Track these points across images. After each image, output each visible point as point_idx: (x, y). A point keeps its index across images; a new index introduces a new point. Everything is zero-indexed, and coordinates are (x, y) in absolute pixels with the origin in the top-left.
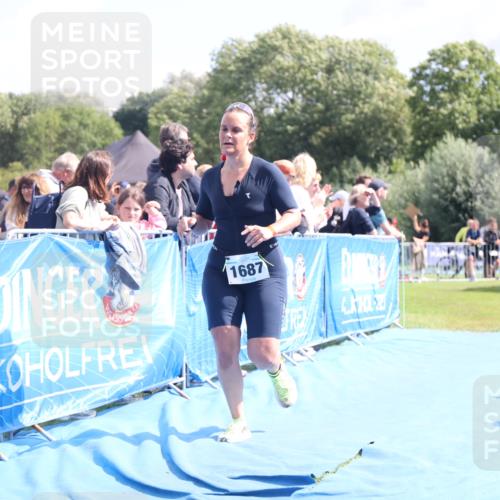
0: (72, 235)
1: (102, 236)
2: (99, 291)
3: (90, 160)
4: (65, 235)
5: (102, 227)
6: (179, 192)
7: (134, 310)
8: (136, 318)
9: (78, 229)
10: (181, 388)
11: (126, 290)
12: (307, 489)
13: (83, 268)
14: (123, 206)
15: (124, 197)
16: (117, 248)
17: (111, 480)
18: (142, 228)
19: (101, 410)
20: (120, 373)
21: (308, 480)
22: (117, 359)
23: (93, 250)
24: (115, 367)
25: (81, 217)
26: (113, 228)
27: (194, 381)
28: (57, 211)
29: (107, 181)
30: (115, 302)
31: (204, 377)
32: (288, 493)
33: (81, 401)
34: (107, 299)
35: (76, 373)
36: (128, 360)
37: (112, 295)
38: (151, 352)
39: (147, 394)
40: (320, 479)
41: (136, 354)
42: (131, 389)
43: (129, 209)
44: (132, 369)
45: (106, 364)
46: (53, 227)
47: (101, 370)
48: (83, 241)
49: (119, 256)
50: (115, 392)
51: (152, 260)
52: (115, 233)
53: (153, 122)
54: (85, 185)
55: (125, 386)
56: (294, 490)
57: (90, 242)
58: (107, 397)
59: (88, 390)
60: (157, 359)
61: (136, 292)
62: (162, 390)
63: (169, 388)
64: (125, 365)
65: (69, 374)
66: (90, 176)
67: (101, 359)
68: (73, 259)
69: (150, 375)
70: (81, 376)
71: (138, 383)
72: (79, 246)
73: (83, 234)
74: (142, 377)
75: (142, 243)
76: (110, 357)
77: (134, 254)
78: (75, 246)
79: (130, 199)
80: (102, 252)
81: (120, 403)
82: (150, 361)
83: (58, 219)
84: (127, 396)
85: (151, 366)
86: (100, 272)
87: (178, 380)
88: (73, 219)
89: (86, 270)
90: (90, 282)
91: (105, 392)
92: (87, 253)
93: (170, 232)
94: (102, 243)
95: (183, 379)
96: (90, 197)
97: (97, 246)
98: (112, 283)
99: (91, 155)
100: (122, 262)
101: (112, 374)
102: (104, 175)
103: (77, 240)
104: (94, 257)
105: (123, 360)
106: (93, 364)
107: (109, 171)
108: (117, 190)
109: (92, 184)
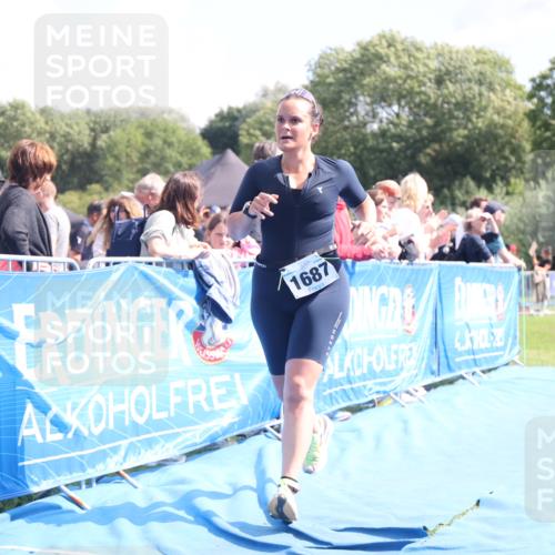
0: (158, 264)
1: (191, 265)
2: (188, 326)
3: (177, 182)
4: (150, 264)
5: (191, 255)
7: (227, 345)
8: (231, 356)
9: (165, 257)
10: (278, 431)
11: (218, 323)
12: (419, 543)
13: (170, 300)
14: (214, 232)
15: (215, 222)
16: (207, 278)
18: (235, 256)
19: (191, 455)
20: (212, 414)
21: (420, 533)
22: (209, 399)
23: (182, 280)
24: (207, 408)
25: (168, 245)
26: (203, 255)
28: (142, 238)
32: (398, 547)
33: (170, 445)
34: (198, 333)
35: (163, 415)
36: (220, 400)
37: (202, 328)
38: (245, 392)
39: (242, 437)
40: (434, 531)
41: (230, 393)
42: (225, 432)
43: (220, 235)
44: (225, 411)
45: (197, 406)
46: (138, 254)
47: (192, 411)
48: (170, 270)
49: (210, 287)
50: (207, 435)
51: (246, 291)
52: (204, 262)
53: (244, 140)
54: (172, 209)
55: (217, 429)
56: (404, 544)
57: (178, 271)
58: (198, 440)
59: (178, 434)
60: (253, 400)
61: (229, 326)
62: (258, 433)
63: (265, 431)
64: (218, 406)
65: (157, 416)
66: (177, 199)
67: (192, 399)
68: (161, 291)
69: (245, 417)
70: (169, 418)
71: (232, 424)
72: (166, 276)
73: (170, 263)
74: (236, 419)
75: (235, 272)
76: (201, 397)
77: (226, 285)
78: (162, 276)
79: (222, 224)
80: (191, 282)
81: (211, 447)
82: (245, 401)
83: (143, 246)
84: (220, 439)
85: (245, 409)
86: (190, 305)
87: (276, 422)
88: (158, 246)
89: (174, 302)
90: (180, 313)
91: (197, 436)
92: (175, 284)
94: (191, 272)
95: (281, 421)
96: (177, 222)
97: (186, 275)
98: (203, 317)
99: (178, 176)
100: (213, 293)
101: (202, 415)
102: (193, 198)
103: (164, 269)
104: (183, 289)
105: (215, 401)
106: (183, 405)
107: (199, 193)
108: (206, 215)
109: (180, 208)
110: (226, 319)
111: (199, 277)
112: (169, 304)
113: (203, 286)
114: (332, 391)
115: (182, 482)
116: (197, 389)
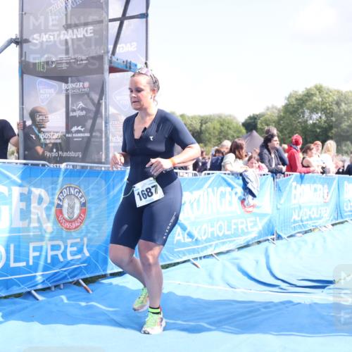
0: (229, 174)
1: (241, 174)
2: (239, 198)
3: (236, 142)
4: (225, 174)
6: (273, 156)
7: (253, 206)
8: (255, 210)
9: (231, 171)
10: (274, 240)
11: (250, 197)
12: (332, 286)
13: (233, 188)
14: (250, 162)
15: (250, 158)
16: (247, 180)
17: (246, 278)
18: (257, 171)
19: (240, 248)
20: (248, 233)
21: (332, 282)
22: (247, 227)
23: (237, 181)
24: (246, 231)
25: (232, 167)
26: (245, 171)
27: (279, 237)
28: (222, 164)
29: (244, 151)
30: (246, 203)
31: (283, 236)
32: (323, 287)
33: (231, 244)
34: (243, 201)
35: (229, 233)
36: (251, 227)
37: (244, 199)
38: (261, 225)
39: (259, 242)
41: (255, 225)
42: (253, 239)
43: (252, 163)
44: (253, 231)
45: (242, 229)
47: (240, 231)
48: (233, 177)
49: (248, 183)
50: (245, 241)
51: (262, 185)
52: (246, 173)
54: (234, 153)
55: (249, 239)
56: (326, 286)
57: (236, 177)
58: (242, 243)
59: (234, 240)
60: (264, 228)
61: (255, 198)
62: (265, 241)
63: (268, 240)
64: (250, 230)
65: (227, 233)
67: (240, 227)
68: (229, 185)
69: (260, 234)
70: (231, 234)
71: (255, 238)
72: (231, 179)
73: (233, 174)
74: (257, 235)
75: (258, 178)
76: (244, 226)
77: (254, 182)
78: (230, 179)
79: (253, 159)
80: (241, 182)
81: (247, 246)
82: (261, 228)
83: (223, 167)
84: (250, 243)
85: (260, 231)
86: (240, 190)
87: (272, 237)
88: (229, 167)
90: (236, 193)
91: (242, 241)
92: (234, 182)
93: (270, 173)
94: (241, 178)
95: (275, 236)
96: (236, 158)
97: (239, 179)
98: (244, 195)
99: (236, 140)
100: (249, 186)
101: (245, 233)
102: (242, 148)
103: (231, 176)
104: (237, 184)
105: (249, 228)
106: (237, 229)
107: (245, 147)
108: (246, 156)
109: (237, 153)
110: (254, 196)
111: (244, 180)
112: (232, 189)
113: (245, 183)
114: (295, 225)
115: (236, 259)
116: (242, 223)
